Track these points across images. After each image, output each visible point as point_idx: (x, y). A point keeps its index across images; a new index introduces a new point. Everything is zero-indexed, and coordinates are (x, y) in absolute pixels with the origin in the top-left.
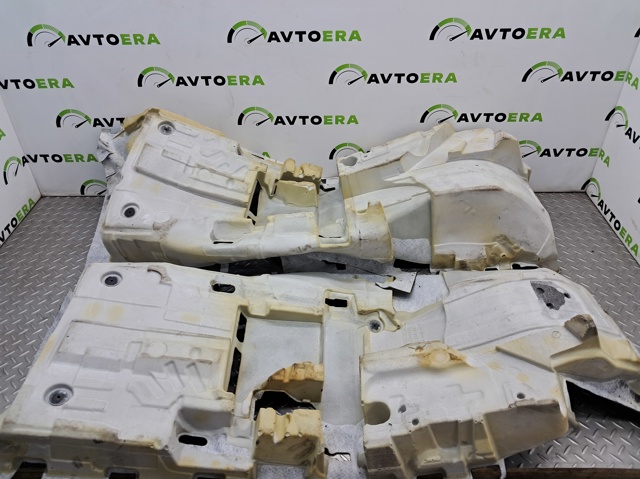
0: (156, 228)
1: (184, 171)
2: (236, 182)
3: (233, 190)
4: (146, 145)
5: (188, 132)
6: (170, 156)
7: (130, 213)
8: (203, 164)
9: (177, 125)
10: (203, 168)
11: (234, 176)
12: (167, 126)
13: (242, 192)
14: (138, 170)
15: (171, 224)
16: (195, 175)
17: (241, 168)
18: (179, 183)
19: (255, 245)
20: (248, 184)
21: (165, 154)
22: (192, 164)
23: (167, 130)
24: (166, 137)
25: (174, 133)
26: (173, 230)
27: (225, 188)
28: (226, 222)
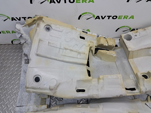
0: (51, 89)
1: (59, 52)
2: (81, 54)
3: (80, 59)
4: (40, 40)
5: (58, 29)
6: (52, 45)
7: (37, 79)
8: (67, 47)
9: (53, 26)
10: (67, 49)
11: (80, 51)
12: (48, 27)
13: (84, 59)
14: (38, 55)
15: (57, 86)
16: (64, 54)
17: (83, 45)
18: (57, 58)
19: (97, 95)
20: (86, 55)
21: (50, 44)
22: (62, 47)
23: (48, 29)
24: (48, 33)
25: (52, 31)
26: (59, 89)
27: (77, 58)
28: (81, 80)
